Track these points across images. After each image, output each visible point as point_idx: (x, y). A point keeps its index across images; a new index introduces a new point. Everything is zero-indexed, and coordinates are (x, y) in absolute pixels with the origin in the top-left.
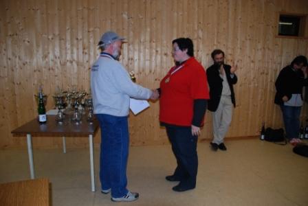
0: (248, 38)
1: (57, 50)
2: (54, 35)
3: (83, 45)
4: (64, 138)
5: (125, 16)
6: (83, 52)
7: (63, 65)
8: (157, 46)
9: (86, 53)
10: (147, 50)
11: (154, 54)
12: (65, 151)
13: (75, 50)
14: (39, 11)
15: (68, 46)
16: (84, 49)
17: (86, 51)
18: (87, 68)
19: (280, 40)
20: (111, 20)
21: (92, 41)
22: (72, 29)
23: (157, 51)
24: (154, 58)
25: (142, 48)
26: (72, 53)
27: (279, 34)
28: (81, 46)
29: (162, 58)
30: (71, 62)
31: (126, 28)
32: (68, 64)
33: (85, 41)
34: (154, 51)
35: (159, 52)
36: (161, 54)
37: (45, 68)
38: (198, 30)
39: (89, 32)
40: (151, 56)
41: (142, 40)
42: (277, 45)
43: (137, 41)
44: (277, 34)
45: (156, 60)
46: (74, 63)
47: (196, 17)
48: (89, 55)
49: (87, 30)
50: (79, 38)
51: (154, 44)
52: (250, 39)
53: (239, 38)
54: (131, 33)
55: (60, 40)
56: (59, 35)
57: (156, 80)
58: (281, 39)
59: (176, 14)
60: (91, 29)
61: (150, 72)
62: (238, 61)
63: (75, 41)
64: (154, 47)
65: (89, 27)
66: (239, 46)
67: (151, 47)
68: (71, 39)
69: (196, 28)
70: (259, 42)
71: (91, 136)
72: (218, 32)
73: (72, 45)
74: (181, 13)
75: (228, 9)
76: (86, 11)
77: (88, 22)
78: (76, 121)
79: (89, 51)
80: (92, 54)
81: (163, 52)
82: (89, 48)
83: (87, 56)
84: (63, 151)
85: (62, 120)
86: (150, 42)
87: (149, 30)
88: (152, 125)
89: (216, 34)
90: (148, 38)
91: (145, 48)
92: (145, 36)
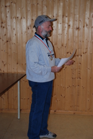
6: (1, 26)
8: (69, 21)
9: (4, 27)
10: (59, 25)
11: (66, 29)
16: (2, 23)
17: (3, 25)
18: (5, 41)
21: (8, 16)
23: (69, 26)
24: (66, 32)
29: (73, 32)
31: (40, 3)
33: (3, 15)
34: (66, 25)
35: (71, 27)
36: (73, 28)
40: (63, 30)
48: (7, 28)
49: (4, 5)
51: (67, 19)
54: (45, 8)
57: (68, 53)
60: (8, 4)
61: (62, 45)
64: (67, 21)
67: (63, 22)
79: (6, 25)
80: (9, 28)
81: (75, 27)
82: (6, 22)
83: (5, 29)
86: (63, 16)
87: (62, 4)
88: (63, 96)
90: (61, 13)
92: (58, 10)
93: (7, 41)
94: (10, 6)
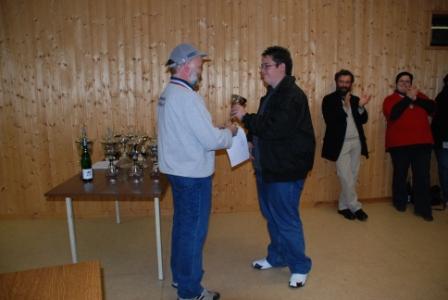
0: (384, 52)
1: (106, 75)
2: (101, 54)
3: (143, 67)
4: (117, 202)
5: (202, 24)
6: (143, 78)
7: (115, 96)
8: (249, 67)
9: (147, 79)
10: (235, 73)
11: (246, 79)
12: (118, 221)
13: (131, 76)
14: (79, 21)
15: (122, 69)
16: (144, 73)
17: (147, 76)
18: (149, 100)
19: (433, 54)
20: (182, 30)
21: (155, 61)
22: (126, 44)
23: (249, 74)
24: (245, 84)
25: (228, 70)
26: (127, 79)
27: (432, 44)
28: (139, 69)
29: (256, 84)
30: (126, 93)
31: (204, 41)
32: (122, 95)
33: (146, 61)
34: (245, 74)
35: (253, 75)
36: (256, 78)
37: (89, 101)
38: (309, 41)
39: (150, 48)
40: (241, 81)
41: (228, 59)
42: (428, 60)
43: (220, 60)
44: (428, 43)
45: (248, 86)
46: (130, 95)
47: (306, 22)
48: (152, 81)
49: (147, 46)
50: (137, 57)
51: (245, 64)
52: (387, 54)
53: (370, 52)
54: (212, 48)
55: (110, 60)
56: (108, 53)
58: (434, 52)
59: (276, 18)
60: (154, 45)
62: (369, 86)
63: (131, 63)
64: (246, 68)
65: (151, 41)
66: (370, 64)
67: (241, 69)
68: (126, 59)
69: (306, 39)
70: (401, 58)
71: (157, 200)
72: (339, 45)
73: (127, 69)
74: (284, 17)
75: (354, 9)
76: (146, 19)
77: (150, 33)
78: (135, 177)
79: (151, 76)
80: (155, 80)
81: (258, 75)
82: (151, 71)
83: (148, 83)
84: (116, 220)
85: (115, 177)
86: (240, 60)
87: (237, 43)
88: (244, 183)
89: (336, 47)
90: (236, 55)
91: (232, 70)
92: (232, 52)
93: (152, 101)
94: (156, 47)
